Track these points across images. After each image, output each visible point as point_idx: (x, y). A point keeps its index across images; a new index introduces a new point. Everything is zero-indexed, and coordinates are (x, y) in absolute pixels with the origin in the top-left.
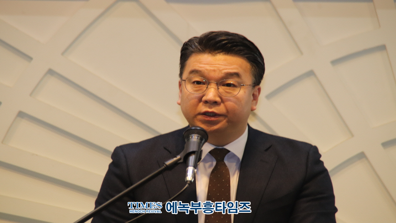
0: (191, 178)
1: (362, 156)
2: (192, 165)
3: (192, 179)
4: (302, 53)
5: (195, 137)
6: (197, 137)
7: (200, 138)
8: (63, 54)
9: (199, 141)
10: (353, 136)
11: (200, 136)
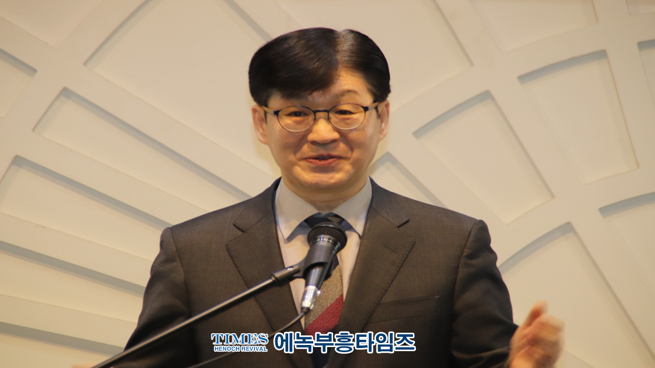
0: (310, 303)
1: (567, 229)
2: (313, 284)
3: (311, 305)
4: (472, 64)
5: (325, 239)
6: (327, 240)
7: (332, 241)
8: (85, 64)
9: (330, 245)
10: (553, 196)
11: (332, 238)
